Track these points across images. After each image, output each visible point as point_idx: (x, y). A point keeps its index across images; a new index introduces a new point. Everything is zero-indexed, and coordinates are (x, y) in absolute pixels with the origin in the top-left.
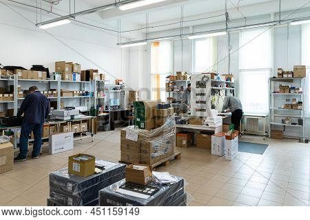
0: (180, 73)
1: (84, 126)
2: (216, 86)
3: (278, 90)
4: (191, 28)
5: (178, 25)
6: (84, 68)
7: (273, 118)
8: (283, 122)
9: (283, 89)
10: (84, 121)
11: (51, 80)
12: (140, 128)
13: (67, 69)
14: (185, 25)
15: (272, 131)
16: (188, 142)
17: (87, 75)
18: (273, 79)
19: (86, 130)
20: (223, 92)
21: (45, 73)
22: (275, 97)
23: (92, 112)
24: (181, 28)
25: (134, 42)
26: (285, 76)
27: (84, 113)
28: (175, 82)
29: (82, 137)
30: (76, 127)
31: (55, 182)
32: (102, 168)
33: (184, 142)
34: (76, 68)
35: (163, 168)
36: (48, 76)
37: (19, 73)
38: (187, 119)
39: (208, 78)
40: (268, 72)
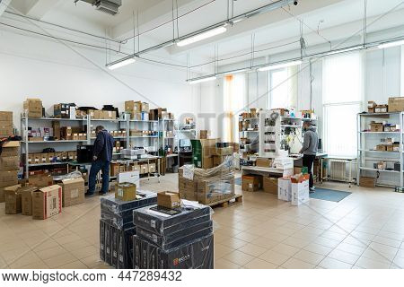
0: (254, 110)
1: (152, 166)
2: (290, 124)
3: (370, 127)
4: (267, 58)
5: (249, 56)
6: (152, 107)
7: (363, 162)
8: (376, 166)
9: (375, 126)
10: (152, 161)
11: (121, 119)
12: (197, 166)
13: (135, 108)
14: (257, 55)
15: (361, 177)
16: (255, 185)
17: (156, 114)
18: (363, 114)
19: (154, 171)
20: (299, 131)
21: (114, 112)
22: (366, 136)
23: (161, 152)
24: (252, 60)
25: (205, 77)
26: (377, 110)
27: (152, 153)
28: (248, 120)
29: (149, 177)
30: (144, 167)
31: (104, 205)
32: (143, 196)
33: (251, 186)
34: (144, 107)
35: (220, 208)
36: (118, 116)
37: (92, 113)
38: (254, 160)
39: (278, 114)
40: (358, 106)
